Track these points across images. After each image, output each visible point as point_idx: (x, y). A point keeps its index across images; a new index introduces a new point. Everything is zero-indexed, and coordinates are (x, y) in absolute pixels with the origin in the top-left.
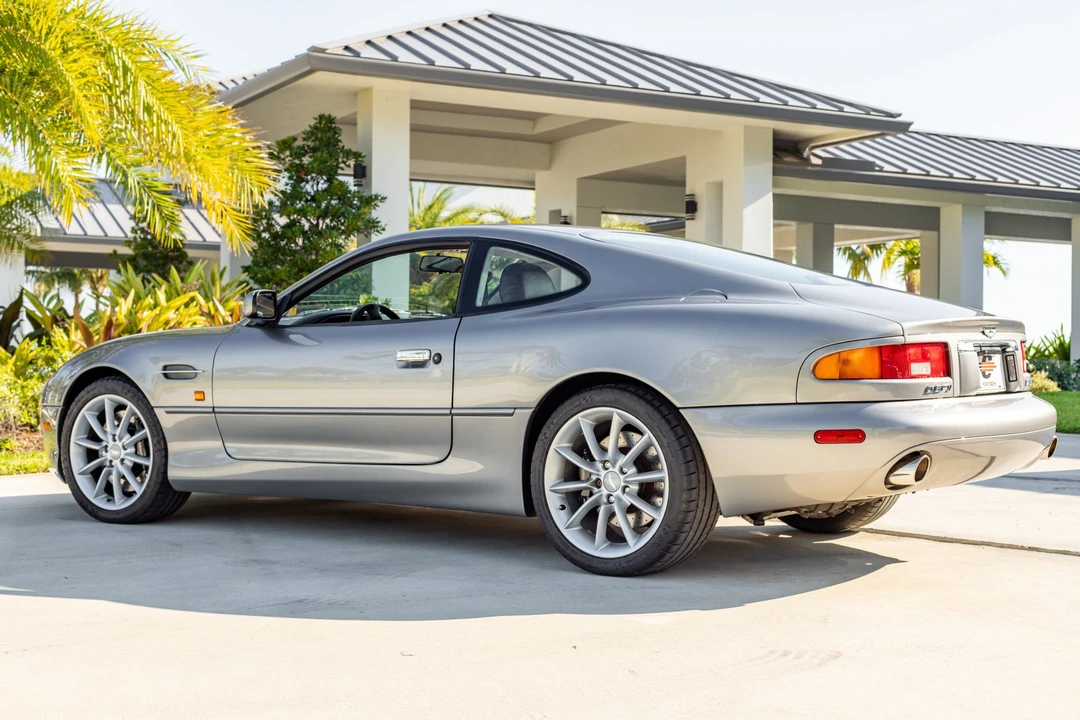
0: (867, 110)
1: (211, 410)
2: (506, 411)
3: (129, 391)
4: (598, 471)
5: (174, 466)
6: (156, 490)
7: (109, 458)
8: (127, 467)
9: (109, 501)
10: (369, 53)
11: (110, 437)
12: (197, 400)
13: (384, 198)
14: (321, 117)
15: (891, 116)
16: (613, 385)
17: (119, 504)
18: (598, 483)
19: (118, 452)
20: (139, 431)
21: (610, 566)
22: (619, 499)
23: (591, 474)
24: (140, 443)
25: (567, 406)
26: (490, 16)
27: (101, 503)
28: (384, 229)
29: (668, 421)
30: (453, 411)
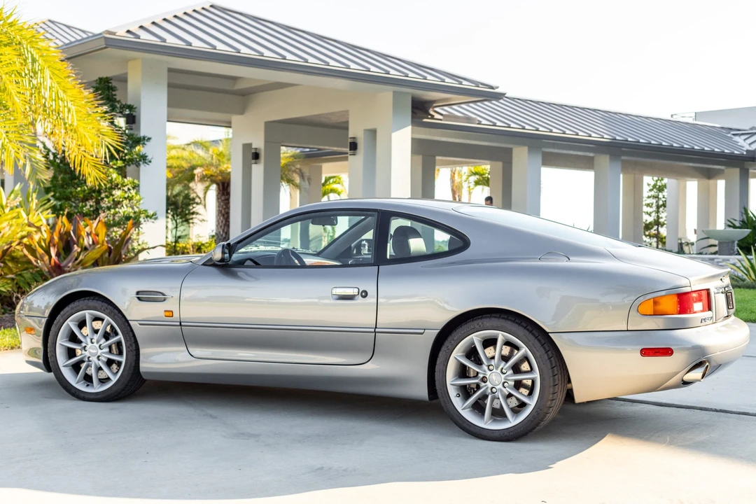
0: (477, 84)
1: (179, 324)
2: (418, 331)
3: (107, 308)
4: (485, 371)
5: (144, 362)
6: (128, 379)
7: (88, 355)
8: (103, 362)
9: (88, 385)
10: (145, 37)
11: (89, 340)
12: (166, 316)
13: (149, 139)
14: (101, 79)
15: (492, 88)
16: (498, 316)
17: (97, 388)
18: (484, 380)
19: (94, 350)
20: (113, 337)
21: (497, 434)
22: (501, 391)
23: (478, 373)
24: (113, 345)
25: (464, 328)
26: (212, 6)
27: (82, 387)
28: (150, 162)
29: (539, 340)
30: (377, 330)
